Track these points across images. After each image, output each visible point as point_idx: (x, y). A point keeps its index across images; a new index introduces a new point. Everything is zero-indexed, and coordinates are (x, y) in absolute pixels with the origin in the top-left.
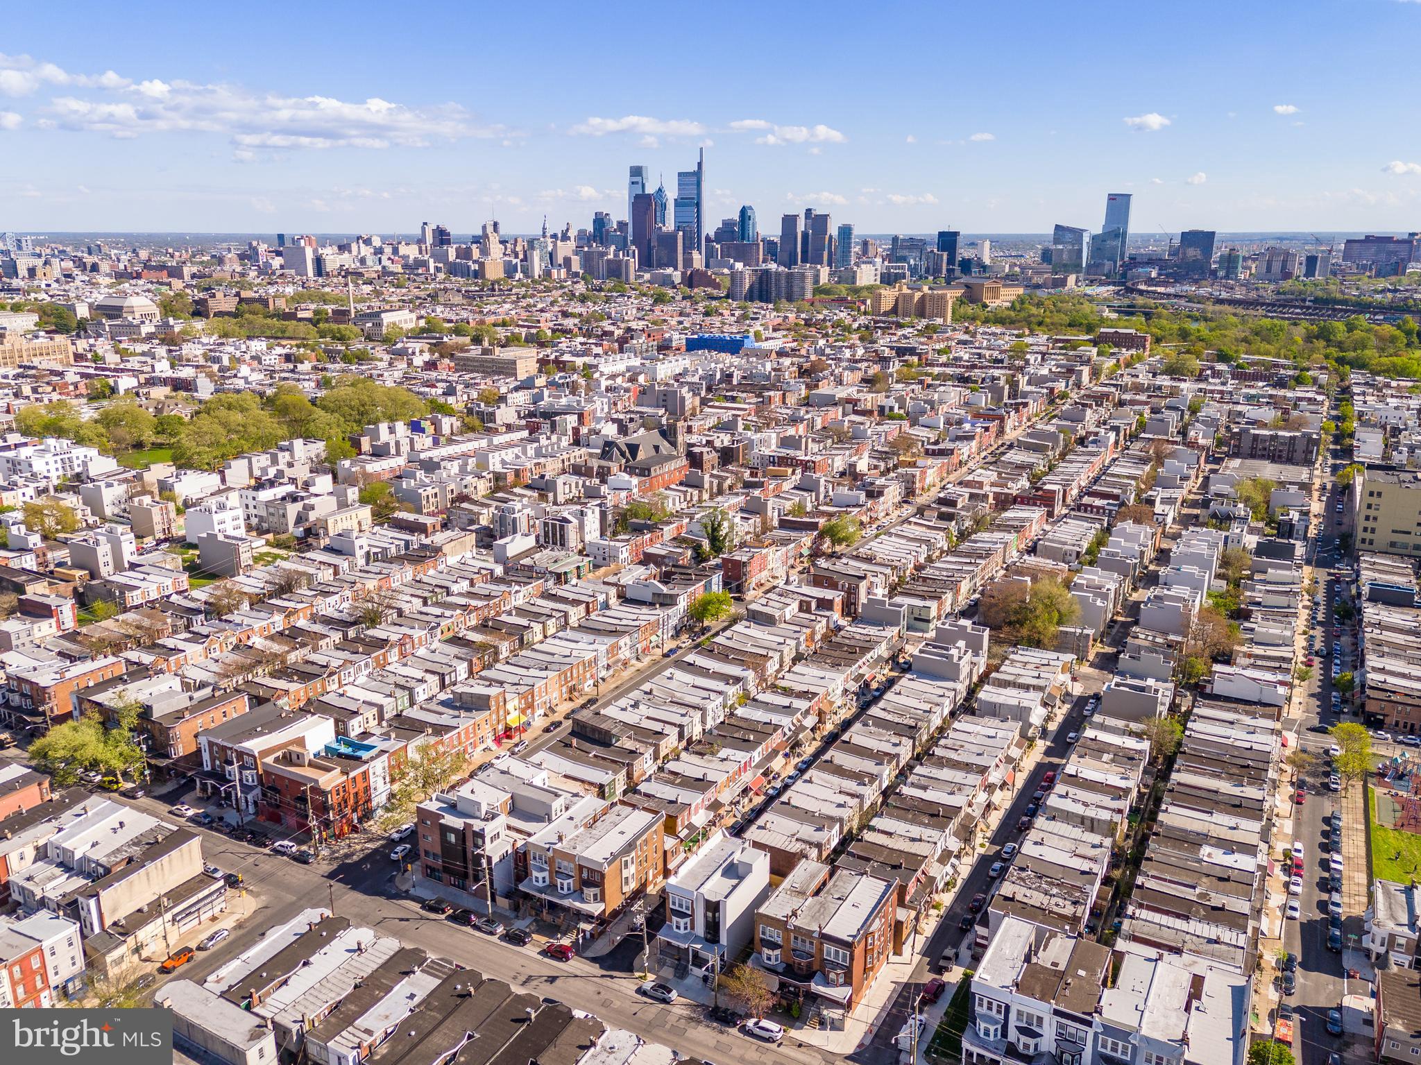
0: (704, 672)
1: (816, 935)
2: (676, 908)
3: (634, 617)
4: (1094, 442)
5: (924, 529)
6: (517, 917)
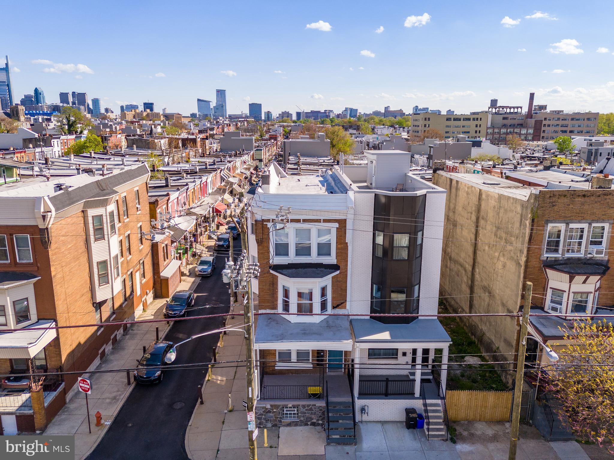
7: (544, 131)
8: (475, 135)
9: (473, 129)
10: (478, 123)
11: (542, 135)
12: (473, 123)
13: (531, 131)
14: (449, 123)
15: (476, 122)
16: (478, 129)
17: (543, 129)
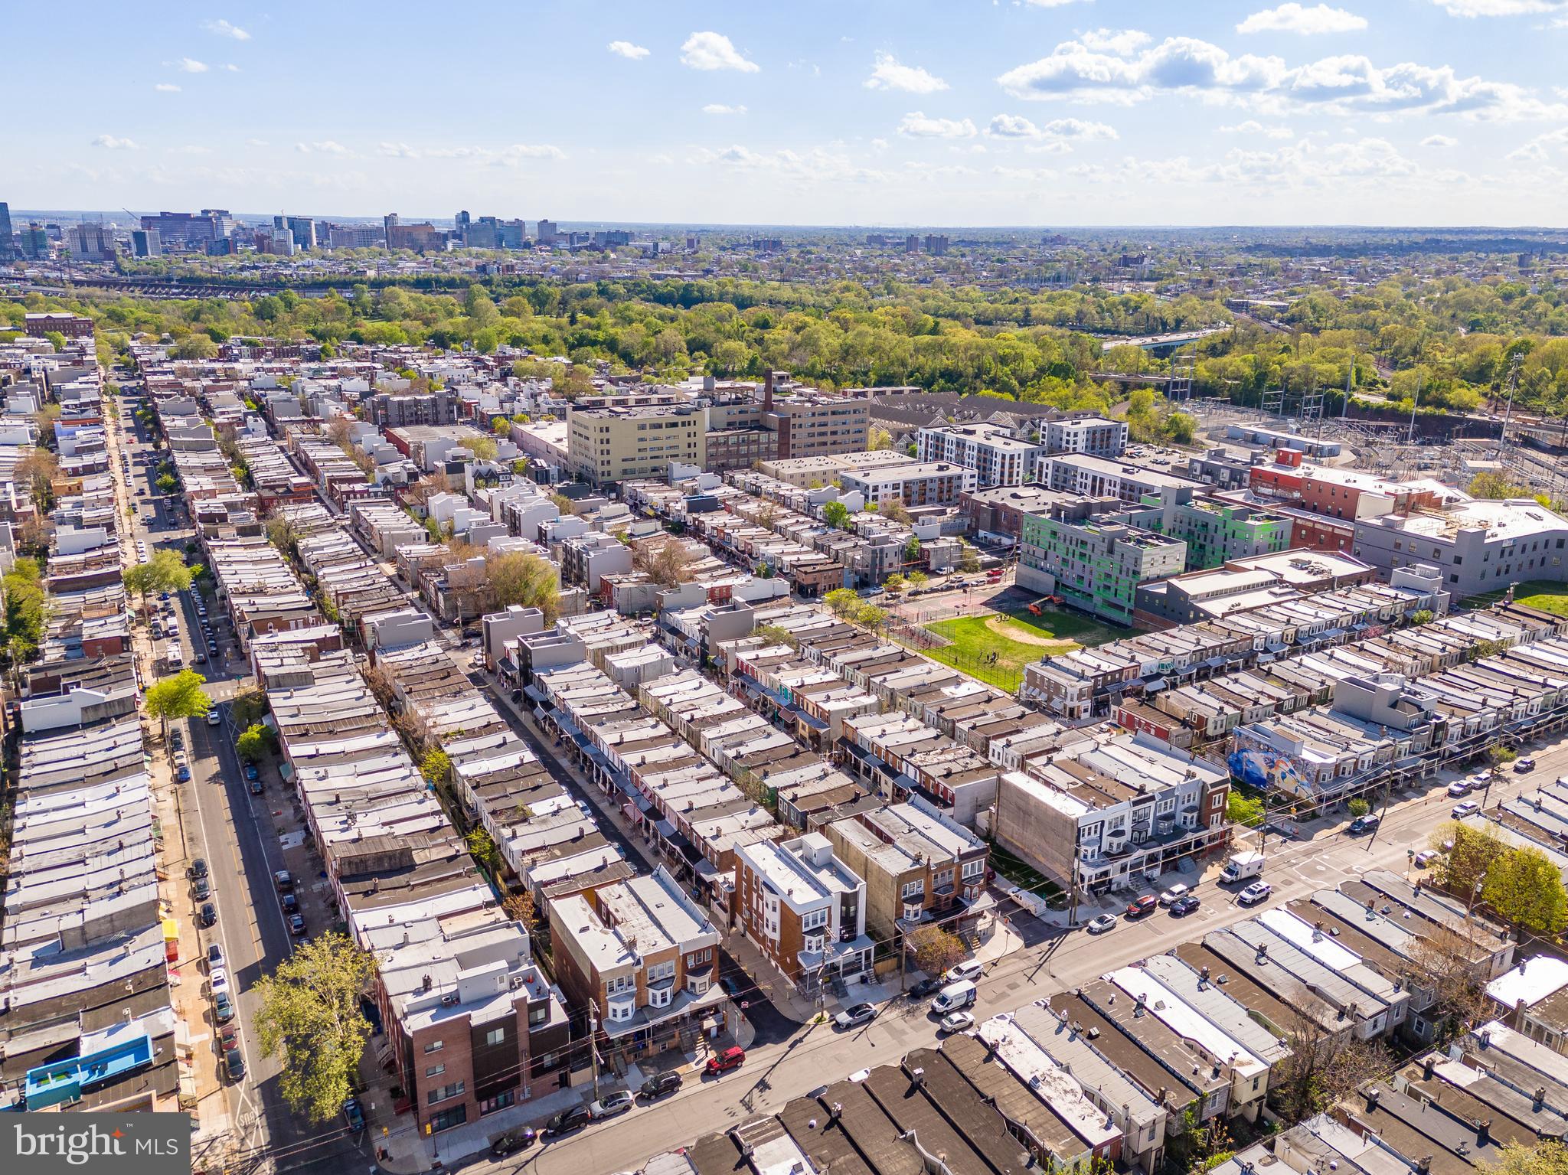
0: (344, 757)
1: (957, 860)
2: (811, 927)
3: (110, 743)
4: (247, 431)
5: (242, 550)
6: (620, 1075)
7: (794, 436)
8: (689, 451)
9: (683, 441)
10: (691, 429)
11: (792, 441)
12: (682, 431)
13: (775, 436)
14: (642, 434)
15: (687, 429)
16: (692, 440)
17: (792, 431)
